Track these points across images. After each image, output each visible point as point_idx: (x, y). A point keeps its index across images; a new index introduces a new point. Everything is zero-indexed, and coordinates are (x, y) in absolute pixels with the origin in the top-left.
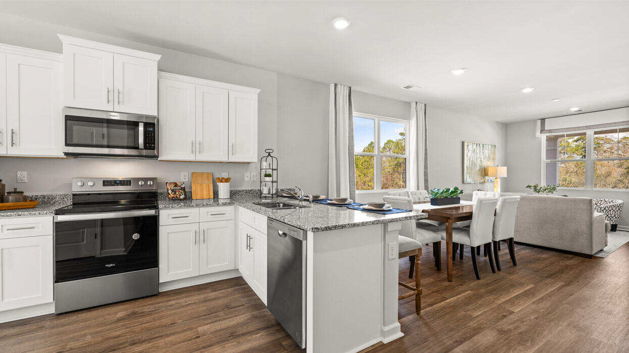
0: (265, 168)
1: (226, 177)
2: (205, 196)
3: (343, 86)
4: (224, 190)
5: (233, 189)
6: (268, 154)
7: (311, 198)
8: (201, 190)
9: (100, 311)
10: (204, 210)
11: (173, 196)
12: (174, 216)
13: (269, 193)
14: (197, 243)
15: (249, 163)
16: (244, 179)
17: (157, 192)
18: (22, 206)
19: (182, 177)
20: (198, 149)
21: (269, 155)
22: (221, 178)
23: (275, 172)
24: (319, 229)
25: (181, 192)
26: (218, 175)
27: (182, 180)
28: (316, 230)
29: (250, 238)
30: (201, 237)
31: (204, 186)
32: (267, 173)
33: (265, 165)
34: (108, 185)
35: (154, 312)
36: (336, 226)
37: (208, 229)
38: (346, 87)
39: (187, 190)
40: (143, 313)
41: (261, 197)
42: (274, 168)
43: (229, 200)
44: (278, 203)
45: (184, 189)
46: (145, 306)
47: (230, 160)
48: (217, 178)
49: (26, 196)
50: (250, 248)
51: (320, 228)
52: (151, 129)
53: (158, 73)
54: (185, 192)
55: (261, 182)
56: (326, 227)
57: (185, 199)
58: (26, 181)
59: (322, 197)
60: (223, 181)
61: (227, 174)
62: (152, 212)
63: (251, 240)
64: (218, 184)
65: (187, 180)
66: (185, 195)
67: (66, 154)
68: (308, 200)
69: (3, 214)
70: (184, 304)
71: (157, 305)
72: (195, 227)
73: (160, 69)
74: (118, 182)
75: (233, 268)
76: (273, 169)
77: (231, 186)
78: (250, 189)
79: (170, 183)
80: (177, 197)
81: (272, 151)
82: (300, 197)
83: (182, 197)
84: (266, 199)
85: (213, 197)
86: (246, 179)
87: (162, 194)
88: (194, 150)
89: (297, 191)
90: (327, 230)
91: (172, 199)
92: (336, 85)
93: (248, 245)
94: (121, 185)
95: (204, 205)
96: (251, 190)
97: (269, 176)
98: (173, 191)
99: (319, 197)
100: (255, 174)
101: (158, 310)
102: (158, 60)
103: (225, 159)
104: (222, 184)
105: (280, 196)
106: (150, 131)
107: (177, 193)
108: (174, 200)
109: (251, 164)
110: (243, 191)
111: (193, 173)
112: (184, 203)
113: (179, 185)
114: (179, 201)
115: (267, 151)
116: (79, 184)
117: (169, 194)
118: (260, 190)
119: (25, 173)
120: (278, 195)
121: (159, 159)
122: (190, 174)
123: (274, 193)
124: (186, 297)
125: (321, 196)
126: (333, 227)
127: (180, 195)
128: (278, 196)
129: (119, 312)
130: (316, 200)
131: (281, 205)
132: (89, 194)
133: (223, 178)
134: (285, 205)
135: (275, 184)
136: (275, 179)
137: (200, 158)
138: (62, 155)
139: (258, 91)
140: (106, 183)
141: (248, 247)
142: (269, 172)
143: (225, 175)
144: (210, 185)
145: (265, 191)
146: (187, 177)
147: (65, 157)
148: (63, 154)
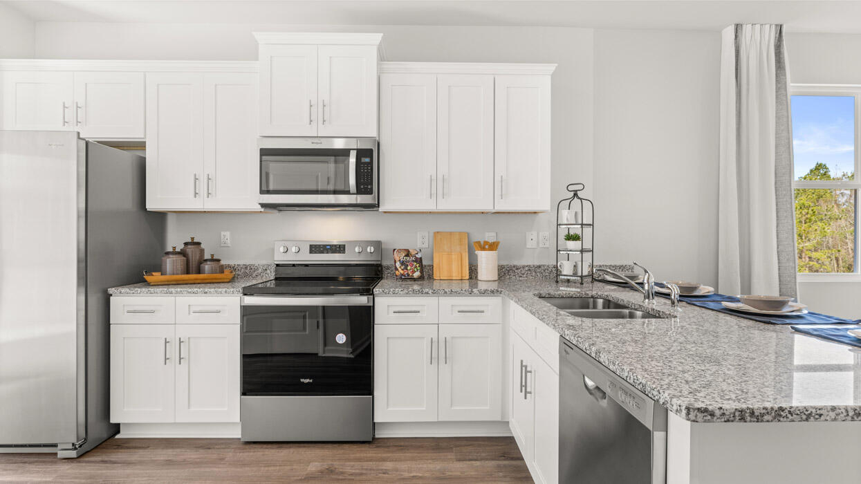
0: (566, 223)
1: (491, 240)
2: (455, 275)
3: (758, 27)
4: (487, 264)
5: (504, 263)
6: (572, 194)
7: (675, 292)
8: (449, 265)
9: (292, 450)
10: (447, 302)
11: (402, 272)
12: (397, 310)
13: (575, 274)
14: (435, 361)
15: (535, 213)
16: (525, 244)
17: (380, 265)
18: (215, 279)
19: (418, 240)
20: (440, 192)
21: (575, 195)
22: (482, 243)
23: (588, 231)
24: (712, 414)
25: (416, 267)
26: (478, 237)
27: (419, 245)
28: (701, 415)
29: (526, 372)
30: (440, 352)
31: (453, 256)
32: (572, 233)
33: (566, 215)
34: (316, 253)
35: (358, 478)
36: (781, 409)
37: (453, 338)
38: (767, 27)
39: (424, 263)
40: (342, 473)
41: (557, 282)
42: (585, 222)
43: (497, 283)
44: (592, 297)
45: (419, 261)
46: (349, 460)
47: (499, 208)
48: (476, 242)
49: (222, 266)
50: (526, 392)
51: (718, 413)
52: (367, 160)
53: (378, 64)
54: (421, 266)
55: (557, 251)
56: (742, 411)
57: (421, 278)
58: (229, 245)
59: (705, 289)
60: (487, 247)
61: (494, 234)
62: (362, 300)
63: (529, 374)
64: (476, 252)
65: (426, 245)
66: (422, 272)
67: (263, 205)
68: (667, 296)
69: (190, 290)
70: (406, 475)
71: (366, 465)
72: (431, 332)
73: (382, 58)
74: (328, 247)
75: (499, 419)
76: (582, 225)
77: (499, 259)
78: (537, 263)
79: (400, 251)
80: (408, 275)
81: (581, 187)
82: (646, 287)
83: (417, 274)
84: (568, 286)
85: (468, 277)
86: (530, 244)
87: (388, 268)
88: (434, 191)
89: (637, 271)
90: (743, 419)
91: (401, 278)
92: (738, 28)
93: (524, 384)
94: (332, 253)
95: (446, 292)
96: (539, 267)
97: (575, 238)
98: (402, 263)
99: (695, 288)
100: (547, 234)
101: (365, 474)
102: (378, 42)
103: (488, 207)
104: (484, 253)
105: (600, 281)
106: (365, 163)
107: (409, 268)
108: (403, 280)
109: (540, 214)
110: (524, 267)
111: (436, 233)
112: (420, 285)
113: (413, 253)
114: (412, 282)
115: (571, 188)
116: (282, 249)
117: (396, 269)
118: (556, 267)
119: (228, 234)
120: (594, 278)
121: (381, 209)
122: (432, 234)
123: (585, 273)
124: (413, 459)
125: (702, 287)
126: (767, 411)
127: (414, 272)
128: (594, 280)
129: (313, 461)
130: (688, 296)
131: (600, 302)
132: (294, 265)
133: (486, 243)
134: (608, 303)
135: (587, 256)
136: (588, 245)
137: (444, 206)
138: (259, 208)
139: (552, 67)
140: (315, 249)
141: (524, 388)
142: (576, 230)
143: (490, 237)
144: (464, 254)
145: (567, 269)
146: (426, 240)
147: (262, 210)
148: (259, 206)
